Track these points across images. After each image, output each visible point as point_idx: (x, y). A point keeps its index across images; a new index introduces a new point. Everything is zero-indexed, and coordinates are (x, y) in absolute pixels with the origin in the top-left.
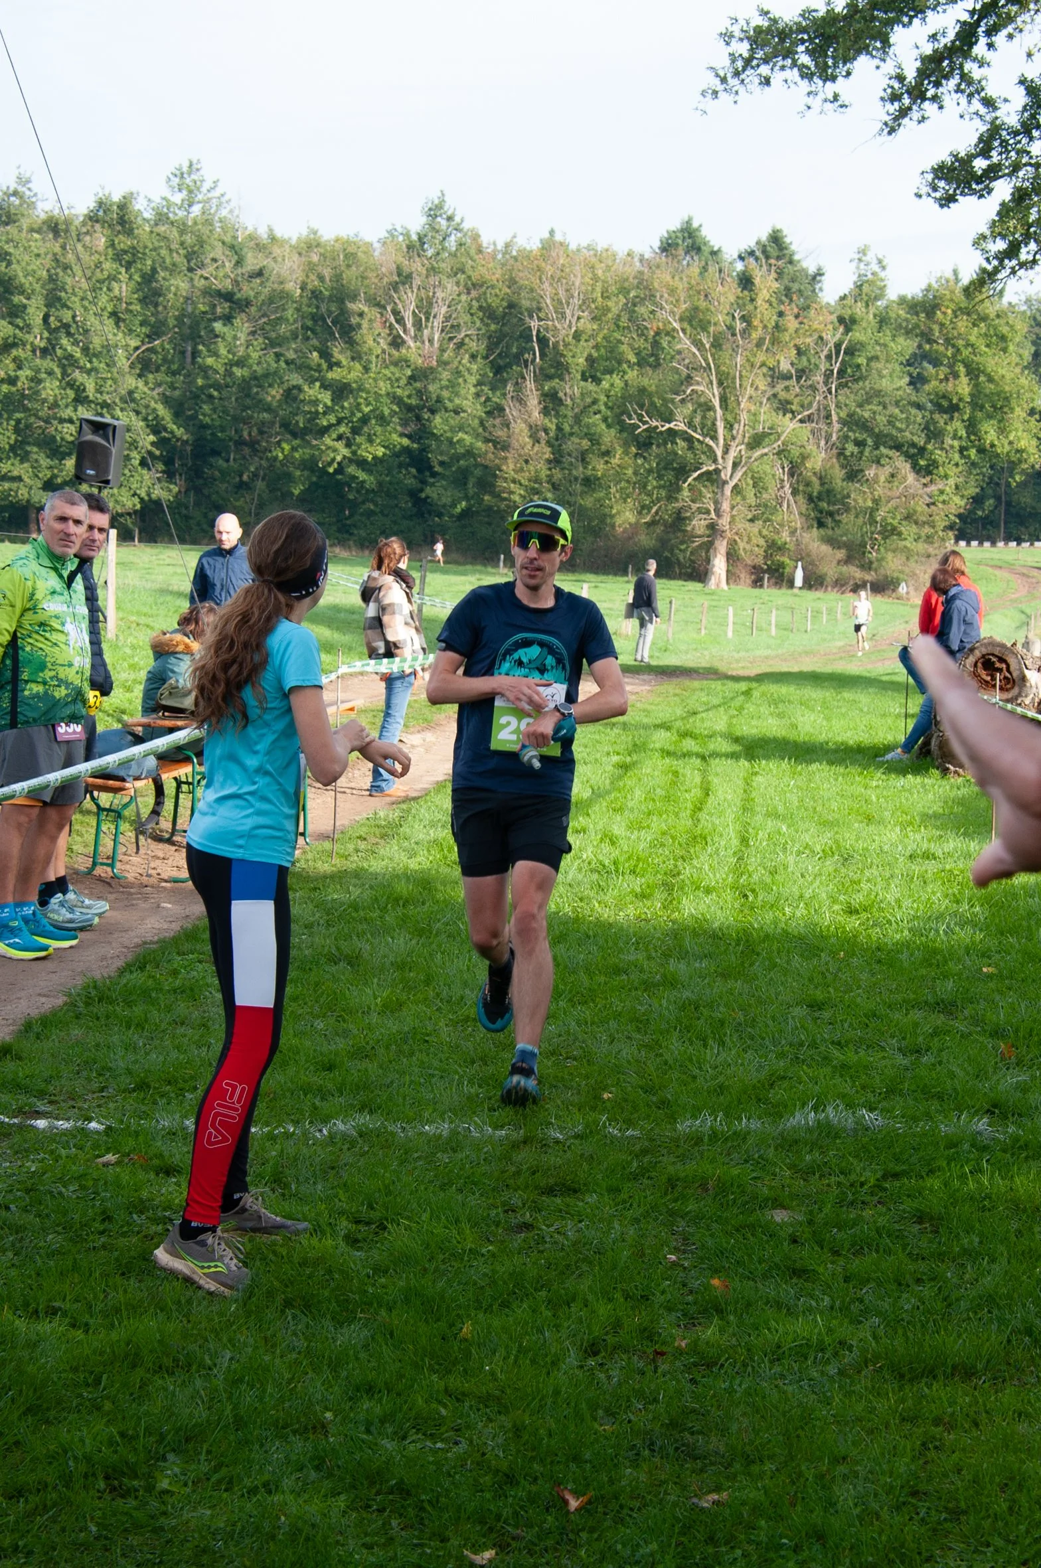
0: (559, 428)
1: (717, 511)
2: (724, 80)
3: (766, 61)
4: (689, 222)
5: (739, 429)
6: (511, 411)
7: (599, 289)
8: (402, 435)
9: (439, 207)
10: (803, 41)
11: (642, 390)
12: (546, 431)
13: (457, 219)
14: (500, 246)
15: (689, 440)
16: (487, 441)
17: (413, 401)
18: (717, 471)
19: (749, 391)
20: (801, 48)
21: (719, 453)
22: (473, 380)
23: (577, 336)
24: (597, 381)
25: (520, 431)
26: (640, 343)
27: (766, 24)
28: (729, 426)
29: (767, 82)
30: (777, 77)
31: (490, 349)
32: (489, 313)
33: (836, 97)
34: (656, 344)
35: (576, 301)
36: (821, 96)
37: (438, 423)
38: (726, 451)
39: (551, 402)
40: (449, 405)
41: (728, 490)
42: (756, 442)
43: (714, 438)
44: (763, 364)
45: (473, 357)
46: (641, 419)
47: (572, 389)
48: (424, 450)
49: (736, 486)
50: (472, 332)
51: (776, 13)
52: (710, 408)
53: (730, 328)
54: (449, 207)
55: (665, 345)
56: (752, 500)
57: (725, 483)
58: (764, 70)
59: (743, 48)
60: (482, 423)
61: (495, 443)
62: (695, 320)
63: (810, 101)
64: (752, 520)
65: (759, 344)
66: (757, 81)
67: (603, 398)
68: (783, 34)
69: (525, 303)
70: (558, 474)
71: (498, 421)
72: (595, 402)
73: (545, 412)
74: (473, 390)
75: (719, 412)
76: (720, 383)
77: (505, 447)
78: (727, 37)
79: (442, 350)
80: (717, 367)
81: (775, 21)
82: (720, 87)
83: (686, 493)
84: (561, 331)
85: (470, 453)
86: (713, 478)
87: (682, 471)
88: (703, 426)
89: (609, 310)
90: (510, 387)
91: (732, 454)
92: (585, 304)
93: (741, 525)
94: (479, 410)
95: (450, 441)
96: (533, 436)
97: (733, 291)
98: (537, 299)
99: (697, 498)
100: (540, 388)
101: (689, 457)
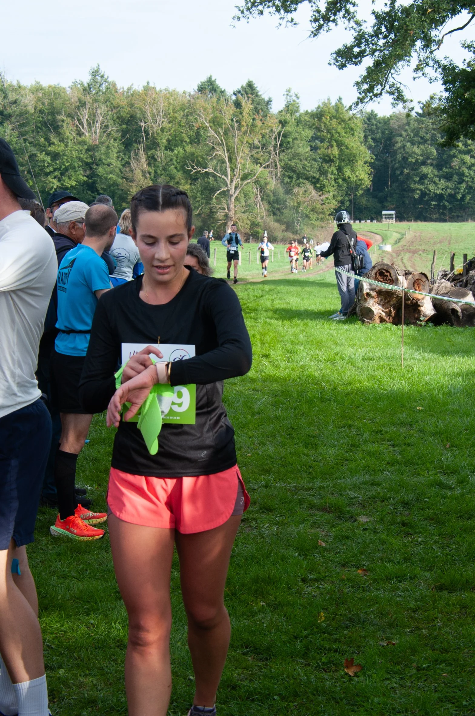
0: (156, 172)
1: (228, 208)
2: (242, 12)
3: (261, 3)
4: (210, 78)
5: (237, 171)
6: (133, 164)
7: (171, 108)
8: (84, 176)
9: (97, 71)
11: (193, 154)
12: (150, 173)
13: (106, 77)
14: (126, 89)
15: (215, 176)
16: (123, 178)
17: (89, 160)
18: (228, 191)
19: (241, 154)
21: (229, 182)
22: (115, 150)
23: (162, 130)
24: (172, 150)
25: (138, 174)
26: (192, 133)
28: (233, 170)
29: (261, 13)
30: (266, 11)
31: (123, 136)
32: (121, 120)
33: (292, 20)
34: (198, 134)
35: (161, 114)
36: (286, 19)
37: (101, 170)
38: (232, 181)
39: (152, 160)
40: (105, 162)
41: (233, 199)
42: (245, 177)
43: (226, 176)
44: (247, 142)
45: (115, 140)
46: (193, 167)
47: (160, 154)
48: (94, 182)
49: (237, 197)
50: (113, 128)
52: (223, 162)
53: (232, 126)
54: (102, 72)
55: (202, 133)
56: (243, 203)
57: (232, 196)
58: (260, 7)
60: (120, 170)
61: (127, 179)
62: (216, 122)
63: (281, 21)
64: (243, 213)
65: (245, 133)
66: (257, 12)
67: (175, 158)
69: (138, 116)
71: (128, 169)
72: (171, 160)
73: (149, 164)
74: (116, 155)
75: (228, 164)
76: (228, 151)
77: (132, 181)
79: (100, 136)
80: (227, 144)
82: (241, 15)
83: (214, 200)
84: (156, 128)
85: (115, 184)
86: (226, 194)
87: (212, 190)
88: (221, 170)
89: (176, 118)
90: (132, 154)
91: (234, 183)
92: (165, 115)
93: (239, 215)
94: (119, 164)
95: (106, 178)
96: (144, 175)
97: (232, 109)
98: (144, 114)
99: (219, 203)
100: (146, 154)
101: (215, 184)
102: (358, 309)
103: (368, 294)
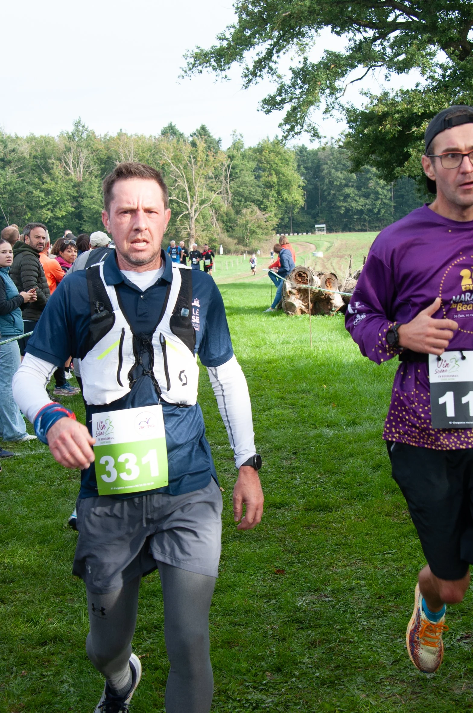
1: (190, 228)
2: (186, 72)
3: (200, 64)
4: (171, 124)
5: (195, 198)
7: (140, 150)
8: (72, 207)
9: (79, 122)
10: (213, 57)
13: (86, 127)
14: (103, 136)
15: (178, 203)
17: (76, 194)
18: (189, 214)
19: (198, 184)
20: (212, 60)
21: (189, 207)
22: (97, 185)
27: (198, 51)
28: (192, 197)
29: (201, 72)
30: (205, 70)
31: (102, 174)
32: (101, 161)
33: (226, 77)
34: (163, 168)
35: (132, 154)
36: (221, 76)
37: (85, 202)
38: (192, 206)
40: (88, 195)
41: (193, 220)
42: (202, 202)
43: (187, 202)
44: (203, 174)
45: (96, 177)
48: (81, 212)
49: (196, 219)
50: (95, 168)
51: (202, 48)
52: (184, 191)
53: (190, 162)
55: (166, 169)
56: (202, 224)
57: (192, 218)
58: (200, 68)
59: (192, 60)
62: (177, 159)
63: (217, 78)
64: (203, 231)
65: (200, 167)
66: (197, 72)
68: (206, 55)
69: (114, 156)
74: (97, 189)
75: (188, 192)
76: (188, 182)
78: (186, 57)
79: (84, 175)
80: (186, 176)
81: (202, 50)
82: (184, 74)
83: (178, 222)
85: (97, 212)
86: (187, 217)
87: (177, 214)
88: (183, 198)
89: (145, 157)
91: (194, 207)
92: (136, 155)
93: (199, 233)
95: (90, 208)
97: (189, 148)
98: (118, 155)
99: (182, 224)
101: (178, 209)
102: (283, 304)
103: (290, 292)
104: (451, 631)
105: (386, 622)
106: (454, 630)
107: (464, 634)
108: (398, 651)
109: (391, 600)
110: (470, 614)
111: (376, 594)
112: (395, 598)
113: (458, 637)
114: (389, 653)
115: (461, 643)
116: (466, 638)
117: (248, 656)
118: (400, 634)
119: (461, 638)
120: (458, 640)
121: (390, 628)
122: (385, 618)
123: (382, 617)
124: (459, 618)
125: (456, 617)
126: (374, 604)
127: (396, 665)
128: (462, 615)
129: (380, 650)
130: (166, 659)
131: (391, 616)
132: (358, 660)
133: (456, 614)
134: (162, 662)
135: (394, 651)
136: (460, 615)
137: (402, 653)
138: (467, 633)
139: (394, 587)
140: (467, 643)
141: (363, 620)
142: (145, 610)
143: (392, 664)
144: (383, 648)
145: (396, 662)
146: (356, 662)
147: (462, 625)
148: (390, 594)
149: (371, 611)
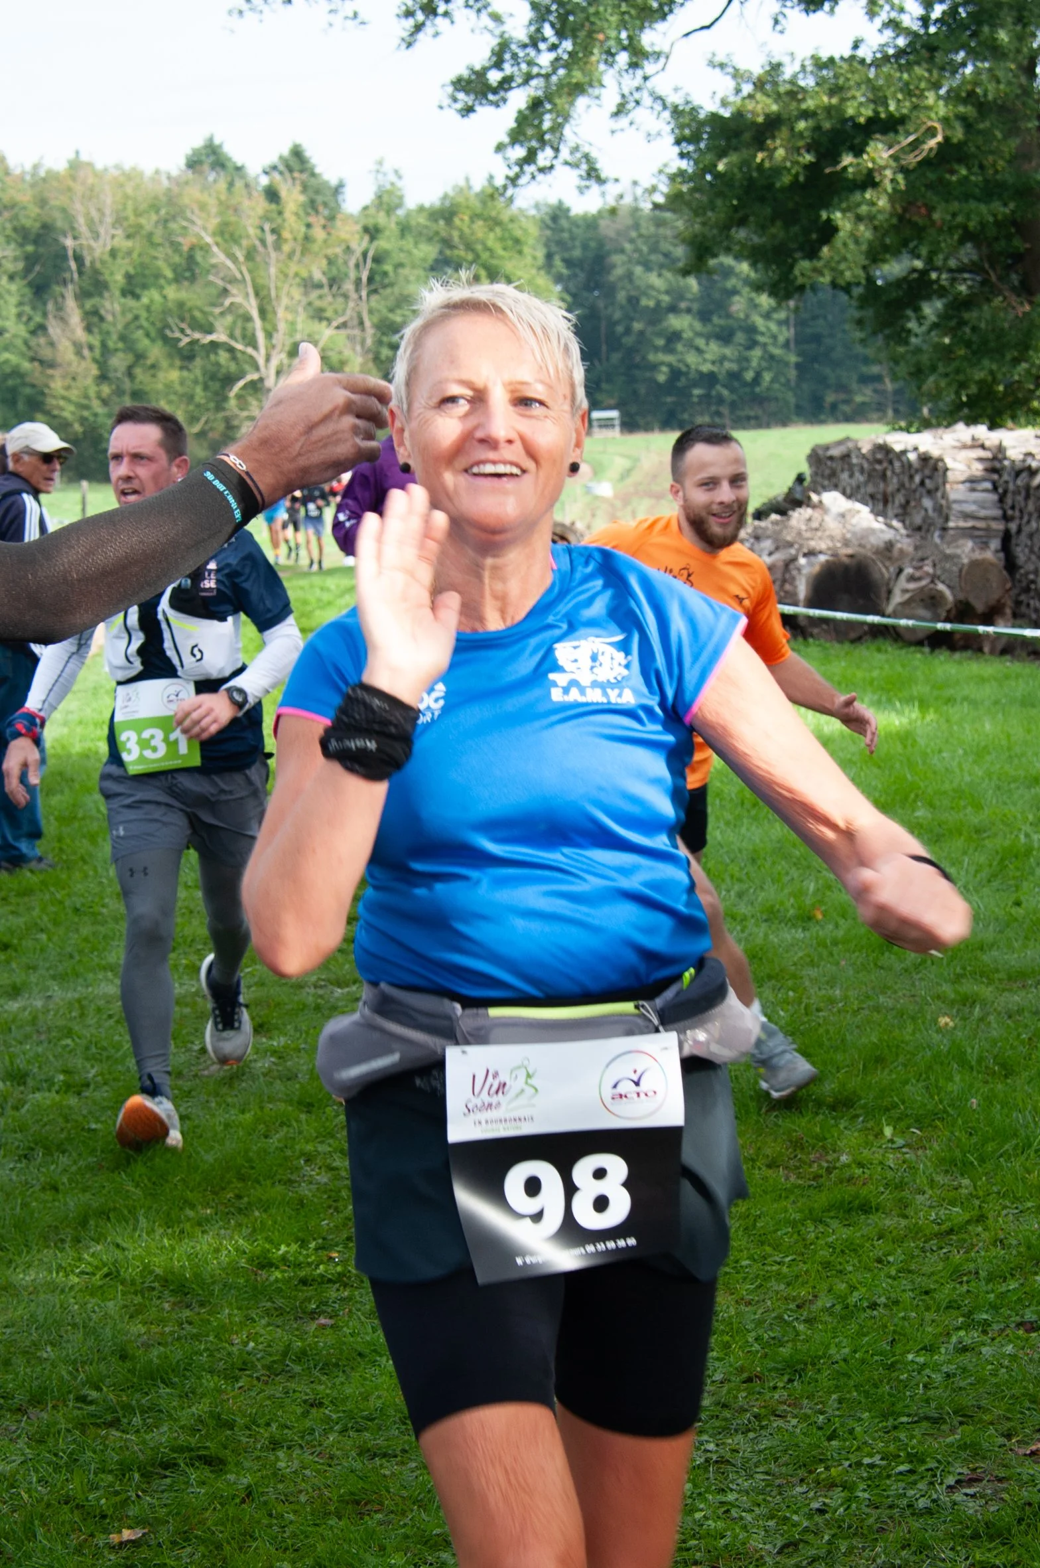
0: (104, 345)
4: (211, 139)
5: (278, 338)
6: (54, 330)
7: (130, 207)
11: (181, 305)
12: (91, 348)
14: (28, 167)
15: (231, 350)
16: (33, 359)
18: (261, 380)
19: (285, 301)
21: (261, 361)
22: (13, 300)
23: (113, 253)
24: (137, 297)
25: (65, 351)
26: (177, 259)
28: (269, 335)
31: (28, 270)
32: (23, 235)
33: (356, 15)
34: (191, 258)
35: (109, 220)
36: (341, 15)
38: (268, 359)
39: (93, 319)
43: (255, 347)
44: (297, 275)
45: (11, 278)
46: (182, 331)
47: (113, 306)
50: (9, 254)
52: (248, 318)
53: (263, 242)
55: (199, 257)
60: (26, 343)
61: (41, 362)
62: (228, 234)
63: (332, 17)
65: (290, 256)
67: (144, 314)
69: (59, 224)
70: (106, 390)
71: (42, 340)
72: (136, 318)
73: (89, 329)
74: (14, 311)
75: (258, 323)
76: (257, 294)
77: (51, 364)
80: (253, 280)
82: (245, 7)
83: (232, 403)
84: (97, 250)
85: (16, 373)
86: (256, 387)
87: (229, 380)
88: (244, 337)
89: (140, 227)
90: (50, 306)
91: (274, 363)
92: (119, 221)
94: (22, 330)
96: (79, 353)
97: (261, 205)
98: (70, 219)
99: (244, 405)
100: (81, 306)
101: (233, 367)
104: (933, 1464)
105: (765, 1444)
106: (939, 1462)
107: (965, 1471)
108: (795, 1517)
109: (781, 1384)
110: (981, 1421)
111: (741, 1370)
112: (791, 1381)
113: (951, 1480)
114: (771, 1523)
115: (958, 1497)
116: (971, 1481)
117: (406, 1537)
118: (802, 1473)
119: (958, 1482)
120: (950, 1487)
121: (776, 1460)
122: (763, 1432)
123: (755, 1430)
124: (953, 1431)
125: (944, 1427)
126: (736, 1397)
127: (790, 1555)
128: (961, 1423)
129: (748, 1517)
130: (189, 1549)
131: (779, 1428)
132: (693, 1542)
133: (945, 1422)
134: (178, 1558)
135: (786, 1519)
136: (955, 1423)
137: (805, 1524)
138: (975, 1470)
139: (785, 1351)
140: (973, 1496)
141: (705, 1437)
142: (137, 1420)
143: (779, 1553)
144: (757, 1510)
145: (790, 1546)
146: (688, 1550)
147: (959, 1447)
148: (777, 1369)
149: (727, 1414)
